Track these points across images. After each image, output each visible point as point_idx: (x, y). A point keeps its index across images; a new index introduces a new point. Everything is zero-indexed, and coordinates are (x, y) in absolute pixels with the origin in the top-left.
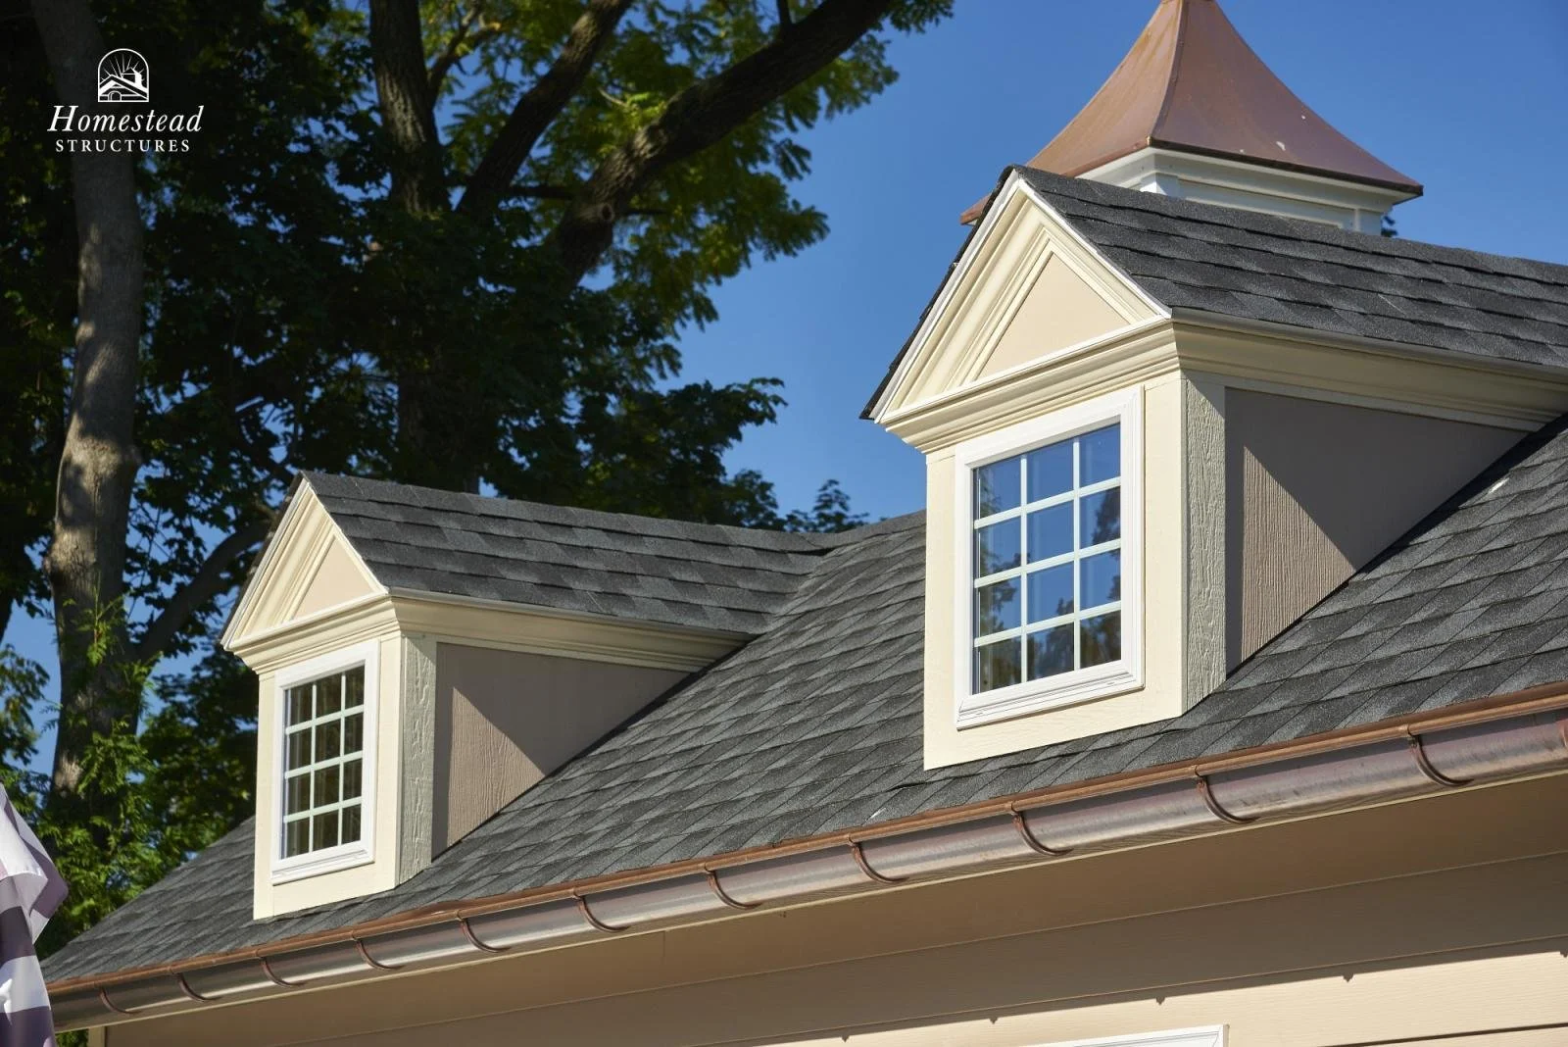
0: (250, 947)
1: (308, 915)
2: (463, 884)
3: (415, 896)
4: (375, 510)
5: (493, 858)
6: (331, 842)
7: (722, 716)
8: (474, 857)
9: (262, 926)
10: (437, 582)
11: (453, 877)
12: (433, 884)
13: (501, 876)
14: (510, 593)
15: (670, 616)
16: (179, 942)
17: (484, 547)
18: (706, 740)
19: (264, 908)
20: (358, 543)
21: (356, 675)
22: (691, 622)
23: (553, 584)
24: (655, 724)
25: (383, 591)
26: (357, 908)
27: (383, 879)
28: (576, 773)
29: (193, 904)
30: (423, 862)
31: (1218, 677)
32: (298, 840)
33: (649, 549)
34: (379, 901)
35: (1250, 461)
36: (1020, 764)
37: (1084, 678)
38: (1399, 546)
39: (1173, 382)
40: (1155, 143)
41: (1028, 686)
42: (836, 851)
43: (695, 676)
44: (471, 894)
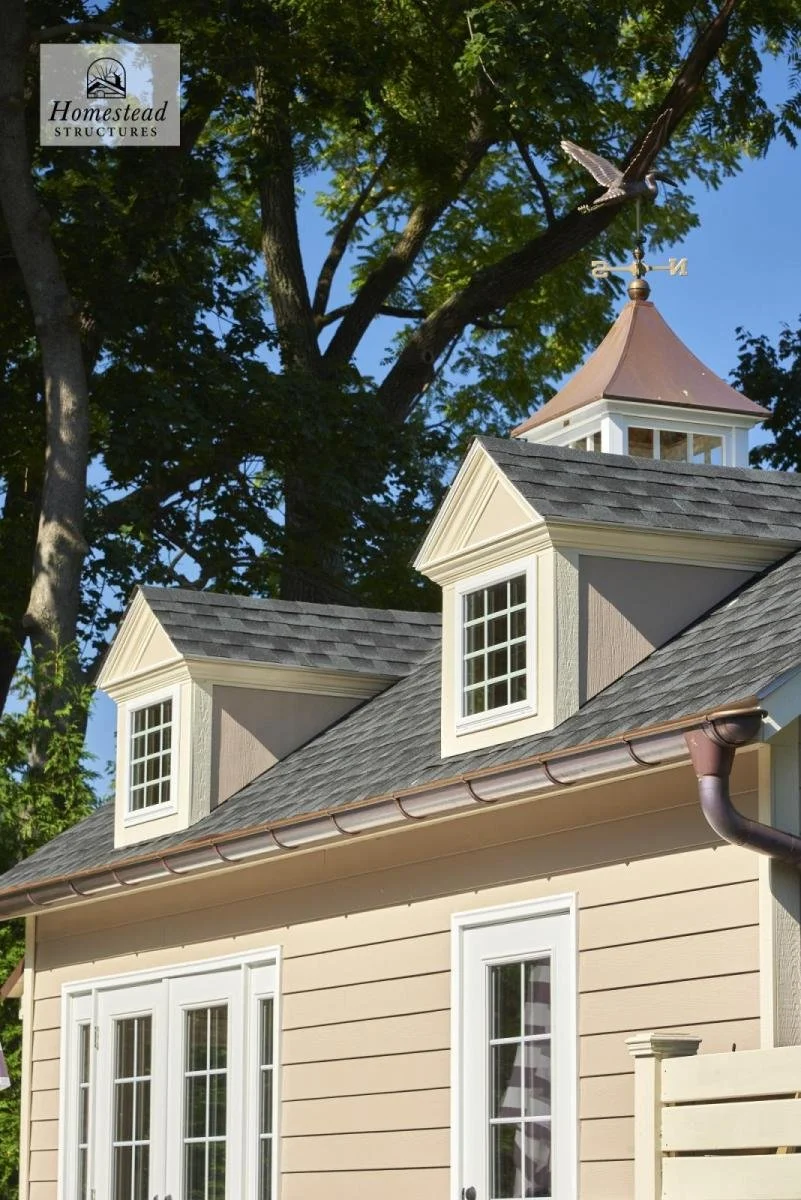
0: (109, 864)
1: (143, 845)
2: (221, 825)
3: (196, 833)
4: (179, 607)
5: (240, 810)
6: (156, 802)
7: (370, 727)
8: (231, 810)
9: (119, 852)
10: (212, 650)
11: (218, 820)
12: (206, 826)
13: (241, 820)
14: (255, 655)
15: (351, 666)
16: (73, 863)
17: (241, 627)
18: (360, 740)
19: (119, 842)
20: (167, 627)
21: (168, 704)
22: (364, 670)
23: (282, 649)
24: (338, 731)
25: (180, 656)
26: (167, 841)
27: (181, 824)
28: (294, 760)
29: (85, 842)
30: (206, 812)
31: (574, 709)
32: (138, 801)
33: (344, 626)
34: (179, 836)
35: (593, 593)
36: (481, 755)
37: (511, 709)
38: (677, 637)
39: (549, 555)
40: (606, 396)
41: (487, 713)
42: (388, 803)
43: (365, 703)
44: (222, 831)
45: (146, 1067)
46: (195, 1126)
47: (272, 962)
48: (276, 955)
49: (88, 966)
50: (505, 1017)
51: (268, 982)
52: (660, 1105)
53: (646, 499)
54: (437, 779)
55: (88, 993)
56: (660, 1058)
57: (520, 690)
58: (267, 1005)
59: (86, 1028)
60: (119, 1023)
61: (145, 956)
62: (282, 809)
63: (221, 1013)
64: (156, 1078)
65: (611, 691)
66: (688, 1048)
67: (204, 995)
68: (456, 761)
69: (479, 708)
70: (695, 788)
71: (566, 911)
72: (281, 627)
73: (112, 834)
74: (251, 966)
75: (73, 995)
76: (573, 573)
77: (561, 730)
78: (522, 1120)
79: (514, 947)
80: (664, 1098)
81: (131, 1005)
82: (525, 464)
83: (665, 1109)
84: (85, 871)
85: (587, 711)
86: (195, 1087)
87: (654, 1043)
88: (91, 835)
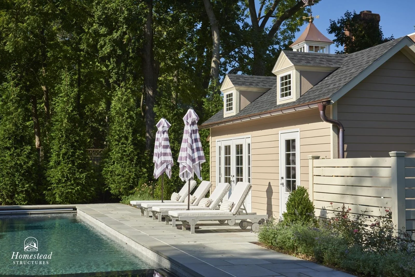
0: (223, 120)
1: (228, 117)
2: (241, 115)
3: (237, 116)
4: (234, 77)
5: (244, 112)
6: (230, 110)
7: (265, 98)
8: (242, 112)
9: (224, 118)
10: (239, 85)
11: (240, 114)
12: (238, 114)
13: (244, 114)
14: (246, 85)
15: (262, 87)
16: (217, 120)
17: (244, 80)
18: (264, 100)
19: (225, 117)
20: (232, 81)
21: (232, 94)
22: (265, 87)
23: (251, 84)
24: (261, 98)
25: (234, 86)
26: (232, 117)
27: (234, 114)
28: (253, 103)
30: (238, 112)
31: (299, 97)
32: (227, 110)
33: (261, 80)
34: (234, 116)
35: (302, 77)
36: (284, 105)
37: (288, 97)
38: (317, 84)
39: (295, 71)
40: (305, 40)
41: (284, 97)
42: (268, 113)
43: (265, 93)
44: (241, 116)
45: (230, 154)
46: (238, 164)
47: (250, 137)
48: (250, 136)
49: (220, 136)
50: (288, 149)
51: (249, 141)
52: (313, 167)
53: (311, 60)
54: (276, 108)
55: (220, 141)
56: (313, 159)
57: (290, 94)
58: (249, 144)
59: (220, 147)
60: (225, 146)
61: (229, 135)
62: (251, 112)
63: (241, 145)
64: (231, 155)
65: (306, 94)
66: (318, 158)
67: (239, 142)
68: (279, 106)
69: (283, 97)
70: (319, 113)
71: (298, 131)
72: (251, 80)
73: (223, 115)
74: (246, 138)
75: (218, 141)
76: (299, 74)
77: (297, 101)
78: (291, 166)
79: (290, 137)
80: (314, 166)
81: (227, 143)
82: (290, 55)
83: (314, 168)
84: (219, 122)
85: (301, 98)
86: (238, 158)
87: (312, 157)
88: (220, 115)
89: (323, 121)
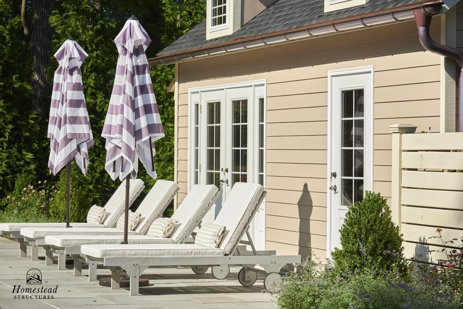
0: (205, 46)
1: (216, 39)
2: (245, 33)
3: (235, 36)
5: (252, 27)
6: (221, 23)
9: (207, 41)
11: (243, 31)
12: (239, 33)
13: (252, 32)
16: (192, 45)
19: (209, 37)
26: (225, 38)
27: (230, 32)
28: (271, 8)
29: (196, 36)
30: (239, 28)
32: (214, 23)
34: (229, 37)
36: (338, 12)
42: (305, 30)
44: (245, 36)
45: (218, 121)
46: (236, 143)
47: (263, 85)
48: (265, 82)
49: (198, 82)
50: (347, 111)
51: (262, 92)
52: (401, 151)
54: (323, 20)
55: (198, 92)
56: (401, 134)
58: (262, 100)
59: (197, 105)
60: (209, 104)
61: (218, 80)
62: (266, 29)
63: (245, 102)
64: (222, 125)
66: (411, 130)
67: (239, 96)
68: (330, 14)
70: (417, 30)
71: (370, 72)
73: (205, 34)
74: (256, 86)
75: (192, 93)
77: (368, 5)
78: (353, 148)
79: (352, 84)
80: (403, 149)
81: (213, 98)
83: (403, 153)
84: (195, 49)
86: (236, 129)
87: (400, 128)
88: (198, 34)
89: (424, 50)
